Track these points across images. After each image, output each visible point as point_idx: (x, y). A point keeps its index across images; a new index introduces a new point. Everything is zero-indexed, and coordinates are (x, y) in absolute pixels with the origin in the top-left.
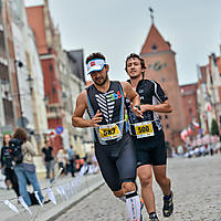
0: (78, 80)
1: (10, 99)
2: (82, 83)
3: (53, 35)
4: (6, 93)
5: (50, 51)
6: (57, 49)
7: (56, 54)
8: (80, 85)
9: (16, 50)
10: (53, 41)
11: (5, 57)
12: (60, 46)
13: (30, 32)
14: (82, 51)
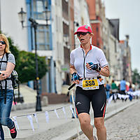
0: (114, 39)
1: (69, 47)
2: (117, 41)
3: (100, 7)
4: (66, 43)
5: (98, 18)
6: (102, 17)
7: (101, 20)
8: (115, 42)
9: (75, 15)
10: (100, 12)
11: (67, 20)
12: (104, 15)
13: (86, 4)
14: (118, 20)
